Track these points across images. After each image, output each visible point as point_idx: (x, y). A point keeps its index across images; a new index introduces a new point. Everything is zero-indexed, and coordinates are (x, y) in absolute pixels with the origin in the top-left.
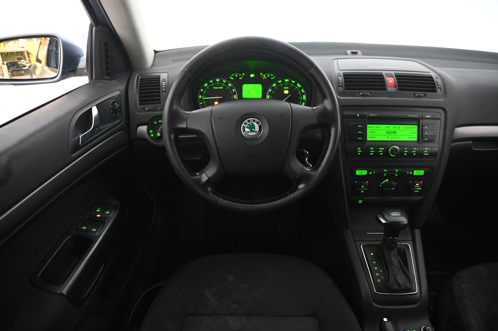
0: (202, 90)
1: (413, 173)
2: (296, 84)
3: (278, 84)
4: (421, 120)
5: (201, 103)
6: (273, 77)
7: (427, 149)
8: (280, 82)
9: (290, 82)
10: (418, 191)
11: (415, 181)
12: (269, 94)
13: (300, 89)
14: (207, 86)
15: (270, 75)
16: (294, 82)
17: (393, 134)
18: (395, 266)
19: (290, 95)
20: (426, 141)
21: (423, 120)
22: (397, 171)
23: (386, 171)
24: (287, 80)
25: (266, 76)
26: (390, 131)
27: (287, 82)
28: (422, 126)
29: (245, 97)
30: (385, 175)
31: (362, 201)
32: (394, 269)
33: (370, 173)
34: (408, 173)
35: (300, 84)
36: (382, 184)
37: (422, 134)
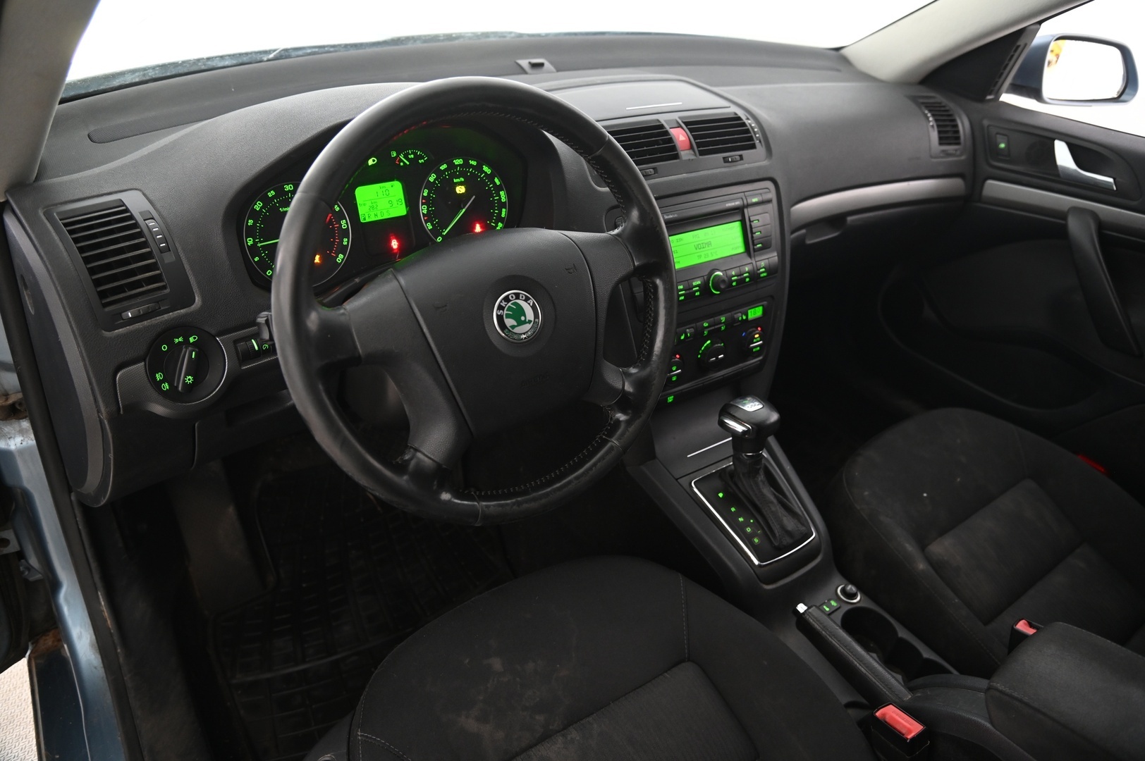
0: (251, 222)
1: (747, 315)
2: (479, 167)
3: (439, 173)
4: (746, 210)
5: (257, 259)
6: (423, 158)
7: (763, 264)
8: (443, 167)
9: (466, 164)
10: (758, 348)
11: (751, 330)
12: (424, 201)
13: (491, 177)
14: (261, 208)
15: (415, 154)
16: (474, 163)
17: (707, 248)
18: (772, 503)
19: (474, 197)
20: (760, 249)
21: (749, 209)
22: (723, 319)
23: (707, 325)
24: (458, 162)
25: (406, 157)
26: (700, 242)
27: (459, 165)
28: (750, 221)
29: (365, 219)
30: (706, 333)
31: (672, 397)
32: (773, 509)
33: (682, 337)
34: (740, 318)
35: (490, 166)
36: (701, 352)
37: (752, 237)
